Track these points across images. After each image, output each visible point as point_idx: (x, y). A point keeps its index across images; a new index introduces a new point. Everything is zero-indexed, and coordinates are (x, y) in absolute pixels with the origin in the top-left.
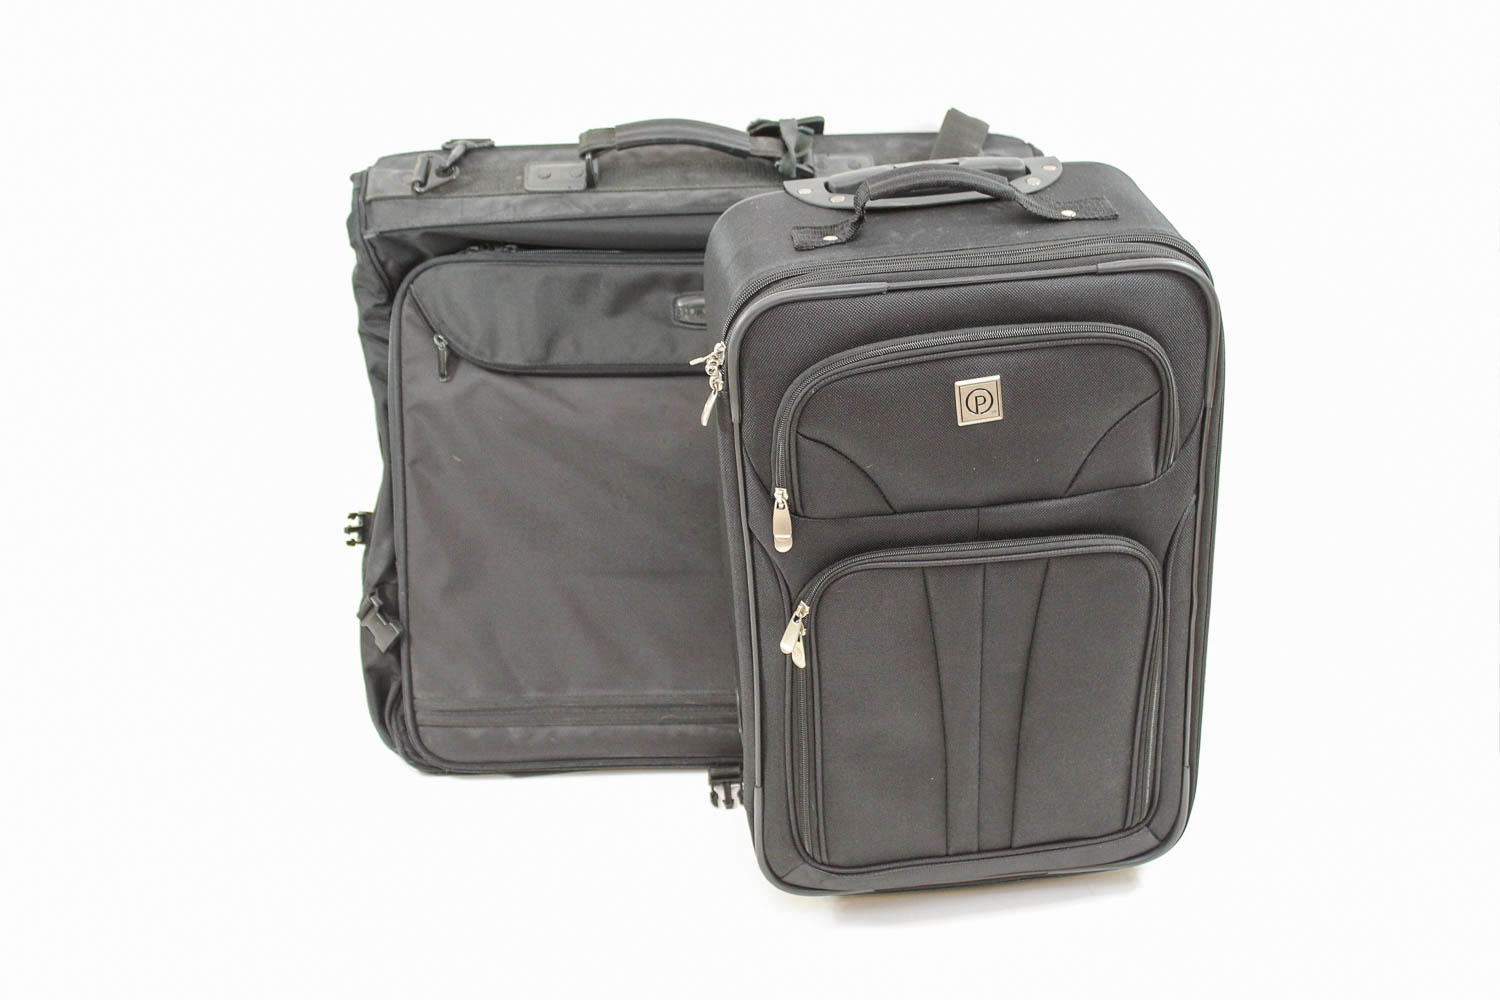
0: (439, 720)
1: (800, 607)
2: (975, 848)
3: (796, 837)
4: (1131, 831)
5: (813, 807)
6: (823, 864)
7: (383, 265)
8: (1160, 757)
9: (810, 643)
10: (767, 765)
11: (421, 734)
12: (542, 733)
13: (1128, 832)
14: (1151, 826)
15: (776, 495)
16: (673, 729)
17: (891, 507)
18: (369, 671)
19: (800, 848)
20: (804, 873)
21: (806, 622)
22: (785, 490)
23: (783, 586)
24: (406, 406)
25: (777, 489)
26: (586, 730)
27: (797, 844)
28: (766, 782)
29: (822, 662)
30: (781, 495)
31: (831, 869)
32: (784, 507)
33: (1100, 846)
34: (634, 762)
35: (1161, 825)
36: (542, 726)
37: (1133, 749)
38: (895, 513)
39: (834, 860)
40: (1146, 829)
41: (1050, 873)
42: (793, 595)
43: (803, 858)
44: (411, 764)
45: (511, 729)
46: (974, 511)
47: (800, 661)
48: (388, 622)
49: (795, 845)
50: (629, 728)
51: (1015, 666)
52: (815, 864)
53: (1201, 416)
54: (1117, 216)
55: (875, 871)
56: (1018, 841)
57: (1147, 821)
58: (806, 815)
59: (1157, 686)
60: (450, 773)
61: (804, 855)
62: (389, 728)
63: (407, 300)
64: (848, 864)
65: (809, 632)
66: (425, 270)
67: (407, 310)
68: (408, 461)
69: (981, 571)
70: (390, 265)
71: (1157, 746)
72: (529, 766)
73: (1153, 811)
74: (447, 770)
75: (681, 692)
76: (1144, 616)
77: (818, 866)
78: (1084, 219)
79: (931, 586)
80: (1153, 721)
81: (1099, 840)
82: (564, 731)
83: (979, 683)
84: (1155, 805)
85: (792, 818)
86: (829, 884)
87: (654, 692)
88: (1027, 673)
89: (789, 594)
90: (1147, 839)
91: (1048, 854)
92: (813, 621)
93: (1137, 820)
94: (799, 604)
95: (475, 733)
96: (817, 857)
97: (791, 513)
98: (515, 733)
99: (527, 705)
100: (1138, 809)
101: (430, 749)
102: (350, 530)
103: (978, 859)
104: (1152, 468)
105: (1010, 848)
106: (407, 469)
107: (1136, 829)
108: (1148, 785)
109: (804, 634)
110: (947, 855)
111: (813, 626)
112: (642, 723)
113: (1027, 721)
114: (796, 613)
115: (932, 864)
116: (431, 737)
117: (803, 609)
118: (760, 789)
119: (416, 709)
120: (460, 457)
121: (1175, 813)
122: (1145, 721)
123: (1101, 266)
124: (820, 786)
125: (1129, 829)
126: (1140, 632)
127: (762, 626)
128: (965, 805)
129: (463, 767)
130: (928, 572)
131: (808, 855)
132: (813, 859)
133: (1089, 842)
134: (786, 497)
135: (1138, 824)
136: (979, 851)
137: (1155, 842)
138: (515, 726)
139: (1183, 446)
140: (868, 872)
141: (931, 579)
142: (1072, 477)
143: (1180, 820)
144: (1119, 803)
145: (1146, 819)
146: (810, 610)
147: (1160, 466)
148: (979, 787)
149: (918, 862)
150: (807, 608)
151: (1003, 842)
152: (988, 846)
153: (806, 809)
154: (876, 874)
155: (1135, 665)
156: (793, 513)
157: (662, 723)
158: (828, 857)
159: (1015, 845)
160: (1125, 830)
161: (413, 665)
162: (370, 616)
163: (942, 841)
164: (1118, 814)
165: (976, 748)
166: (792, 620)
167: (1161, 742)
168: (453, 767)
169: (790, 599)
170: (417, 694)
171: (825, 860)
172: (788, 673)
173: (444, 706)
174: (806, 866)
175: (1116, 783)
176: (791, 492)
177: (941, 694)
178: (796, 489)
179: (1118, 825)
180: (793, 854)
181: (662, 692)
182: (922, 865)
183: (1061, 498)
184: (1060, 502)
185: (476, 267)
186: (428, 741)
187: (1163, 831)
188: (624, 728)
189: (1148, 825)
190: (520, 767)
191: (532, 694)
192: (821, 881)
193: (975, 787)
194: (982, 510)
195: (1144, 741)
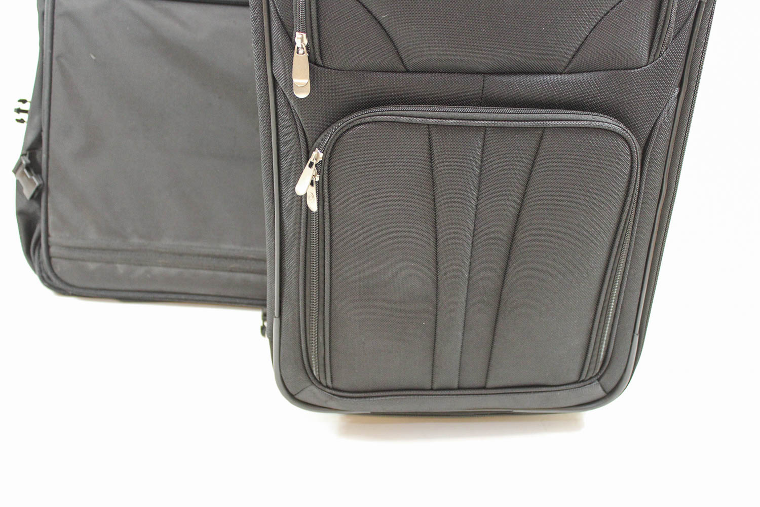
0: (65, 253)
1: (314, 154)
2: (456, 386)
3: (306, 363)
4: (585, 383)
5: (321, 338)
6: (327, 387)
8: (616, 323)
9: (323, 188)
10: (284, 300)
11: (53, 264)
12: (141, 271)
13: (582, 384)
14: (602, 380)
15: (296, 40)
16: (239, 276)
17: (405, 66)
18: (21, 213)
19: (309, 371)
20: (311, 393)
21: (320, 167)
22: (305, 35)
23: (300, 133)
24: (57, 12)
25: (297, 34)
26: (173, 271)
27: (307, 369)
28: (283, 313)
29: (334, 208)
30: (301, 40)
31: (334, 392)
32: (304, 53)
33: (558, 393)
34: (209, 298)
35: (609, 381)
36: (141, 265)
37: (595, 314)
38: (408, 71)
39: (337, 385)
40: (597, 382)
41: (515, 411)
42: (310, 143)
43: (311, 381)
44: (46, 286)
45: (118, 266)
46: (480, 77)
47: (313, 205)
48: (31, 175)
49: (304, 367)
50: (207, 272)
51: (504, 230)
52: (321, 387)
53: (695, 9)
55: (371, 397)
56: (490, 383)
57: (598, 377)
58: (314, 345)
59: (623, 262)
60: (73, 295)
61: (312, 378)
62: (33, 258)
64: (349, 389)
65: (322, 179)
68: (54, 55)
69: (481, 134)
71: (615, 313)
72: (131, 295)
73: (604, 368)
74: (70, 293)
75: (247, 249)
76: (622, 195)
77: (323, 388)
79: (435, 144)
80: (616, 292)
81: (557, 388)
82: (157, 270)
83: (471, 242)
84: (606, 364)
85: (303, 346)
86: (332, 404)
87: (227, 247)
88: (513, 238)
89: (306, 141)
90: (596, 391)
91: (515, 396)
92: (326, 168)
93: (590, 375)
94: (315, 150)
95: (92, 266)
96: (323, 381)
97: (310, 61)
98: (121, 268)
99: (130, 248)
100: (593, 366)
101: (59, 275)
102: (19, 111)
103: (457, 395)
104: (647, 53)
105: (484, 388)
106: (54, 61)
107: (588, 382)
108: (604, 347)
109: (317, 179)
110: (432, 389)
111: (326, 172)
112: (215, 269)
113: (510, 280)
114: (311, 160)
115: (418, 395)
116: (60, 266)
117: (317, 156)
118: (278, 319)
119: (50, 244)
120: (95, 56)
121: (622, 371)
122: (609, 291)
124: (327, 321)
125: (583, 381)
126: (616, 210)
127: (283, 172)
128: (450, 349)
129: (81, 291)
130: (433, 130)
131: (315, 378)
132: (320, 383)
133: (550, 389)
134: (306, 42)
135: (591, 378)
136: (459, 388)
137: (602, 394)
138: (121, 263)
139: (675, 36)
140: (365, 397)
141: (435, 137)
142: (572, 52)
143: (625, 378)
144: (579, 360)
145: (597, 374)
146: (324, 157)
147: (654, 51)
148: (463, 334)
149: (407, 393)
150: (321, 155)
151: (480, 383)
152: (465, 385)
153: (314, 339)
154: (371, 399)
155: (607, 239)
156: (312, 62)
157: (231, 271)
158: (332, 381)
159: (489, 385)
160: (580, 381)
161: (49, 211)
162: (19, 171)
163: (429, 377)
164: (576, 368)
165: (463, 300)
166: (307, 166)
167: (619, 311)
168: (75, 291)
169: (307, 145)
170: (51, 233)
171: (329, 384)
172: (303, 216)
173: (70, 243)
174: (313, 388)
175: (578, 342)
176: (310, 37)
177: (436, 247)
178: (316, 35)
179: (574, 377)
180: (302, 376)
181: (232, 247)
182: (410, 395)
183: (561, 74)
184: (559, 77)
186: (58, 270)
187: (610, 386)
188: (202, 272)
189: (599, 380)
190: (124, 294)
191: (135, 241)
192: (326, 402)
193: (460, 334)
194: (487, 76)
195: (606, 308)
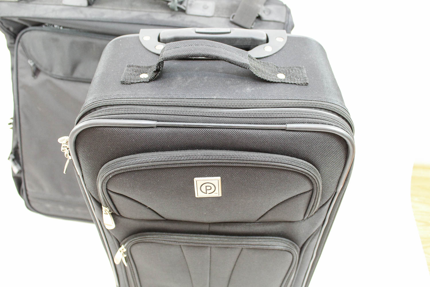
7: (8, 29)
17: (164, 218)
21: (125, 253)
22: (107, 208)
23: (114, 238)
24: (20, 85)
30: (105, 210)
38: (167, 220)
42: (119, 241)
45: (60, 207)
48: (17, 164)
53: (333, 197)
54: (307, 83)
63: (20, 44)
66: (26, 32)
67: (20, 48)
69: (209, 248)
70: (11, 29)
78: (288, 83)
89: (117, 241)
94: (122, 246)
104: (303, 216)
109: (125, 256)
114: (120, 249)
123: (289, 126)
130: (182, 246)
134: (108, 210)
138: (62, 206)
139: (320, 208)
146: (126, 250)
147: (306, 216)
170: (28, 189)
183: (253, 223)
185: (44, 34)
194: (211, 224)
